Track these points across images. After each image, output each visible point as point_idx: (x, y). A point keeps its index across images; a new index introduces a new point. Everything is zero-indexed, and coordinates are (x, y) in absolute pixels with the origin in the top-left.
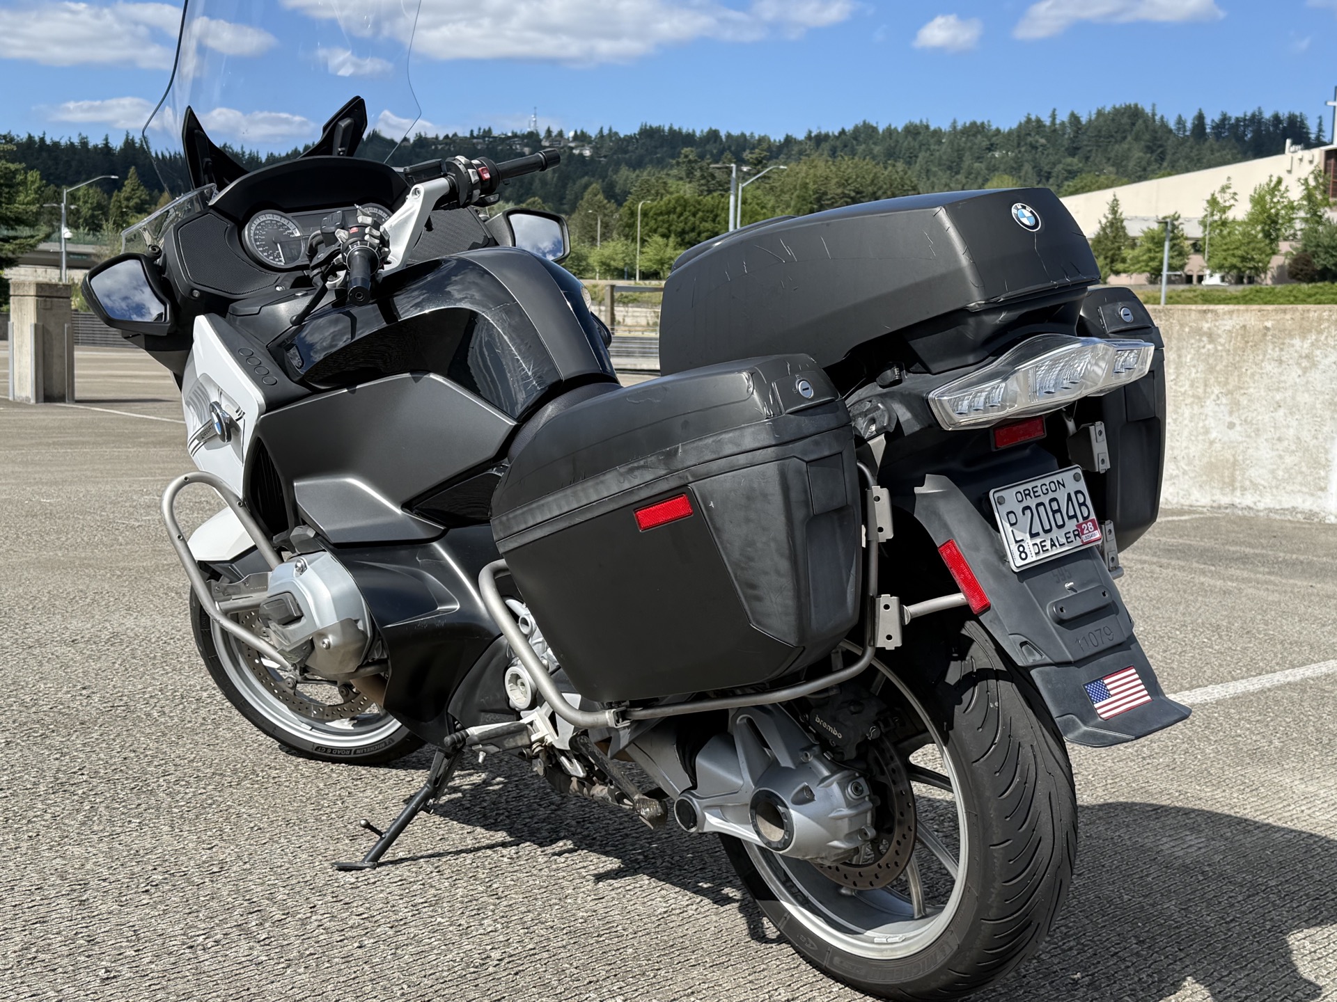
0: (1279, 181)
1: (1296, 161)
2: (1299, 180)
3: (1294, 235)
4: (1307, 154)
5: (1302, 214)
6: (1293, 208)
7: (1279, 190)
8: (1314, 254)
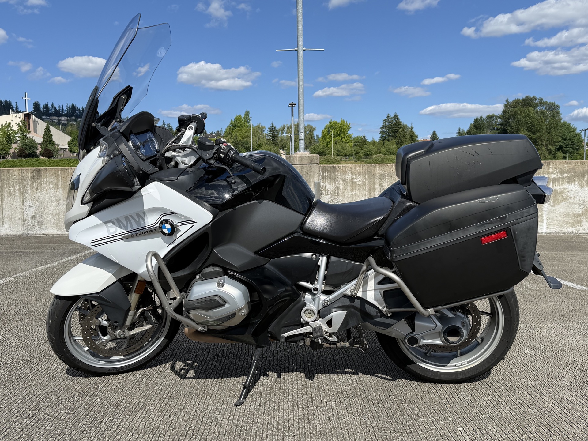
0: (10, 123)
1: (14, 117)
2: (16, 123)
3: (17, 142)
4: (18, 115)
5: (19, 135)
6: (15, 133)
7: (10, 127)
8: (26, 149)
